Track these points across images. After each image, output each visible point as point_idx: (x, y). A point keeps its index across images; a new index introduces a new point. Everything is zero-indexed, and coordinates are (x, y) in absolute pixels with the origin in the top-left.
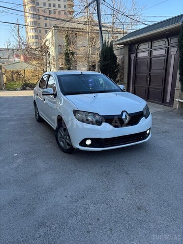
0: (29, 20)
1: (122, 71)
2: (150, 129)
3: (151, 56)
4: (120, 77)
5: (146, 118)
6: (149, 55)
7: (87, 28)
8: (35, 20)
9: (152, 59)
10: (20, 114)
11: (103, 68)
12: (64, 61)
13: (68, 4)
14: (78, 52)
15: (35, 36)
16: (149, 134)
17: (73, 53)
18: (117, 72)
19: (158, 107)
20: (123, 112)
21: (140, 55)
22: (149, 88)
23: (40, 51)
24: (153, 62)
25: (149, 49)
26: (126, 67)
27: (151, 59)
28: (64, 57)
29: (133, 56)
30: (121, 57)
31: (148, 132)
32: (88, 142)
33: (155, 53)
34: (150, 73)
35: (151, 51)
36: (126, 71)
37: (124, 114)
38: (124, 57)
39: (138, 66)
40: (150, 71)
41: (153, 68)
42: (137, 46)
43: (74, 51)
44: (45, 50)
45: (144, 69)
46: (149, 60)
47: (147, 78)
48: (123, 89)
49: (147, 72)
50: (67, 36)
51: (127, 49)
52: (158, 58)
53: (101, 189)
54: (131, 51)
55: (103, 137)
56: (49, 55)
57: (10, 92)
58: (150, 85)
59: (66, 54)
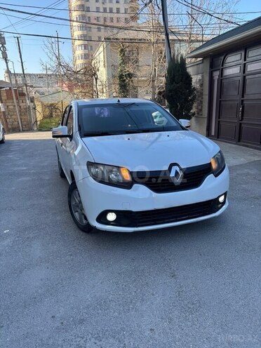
0: (77, 33)
1: (200, 99)
2: (225, 194)
3: (244, 72)
4: (197, 108)
5: (216, 176)
6: (242, 72)
7: (152, 38)
8: (85, 33)
9: (247, 77)
10: (42, 165)
11: (170, 94)
12: (118, 86)
13: (131, 7)
14: (138, 74)
15: (85, 55)
16: (224, 203)
17: (130, 75)
18: (193, 100)
19: (254, 155)
20: (172, 165)
21: (228, 72)
22: (241, 124)
23: (84, 74)
24: (248, 82)
25: (242, 61)
26: (206, 91)
27: (244, 77)
28: (118, 81)
29: (216, 74)
30: (199, 77)
31: (221, 199)
32: (111, 217)
33: (250, 68)
34: (242, 101)
35: (245, 64)
36: (206, 98)
37: (175, 168)
38: (203, 76)
39: (225, 90)
40: (243, 97)
41: (248, 90)
42: (223, 58)
43: (132, 72)
44: (90, 72)
45: (233, 94)
46: (241, 78)
47: (238, 109)
48: (184, 126)
49: (239, 98)
50: (122, 50)
51: (207, 63)
52: (257, 76)
53: (120, 305)
54: (213, 67)
55: (135, 209)
56: (96, 79)
57: (42, 133)
58: (242, 119)
59: (121, 77)
